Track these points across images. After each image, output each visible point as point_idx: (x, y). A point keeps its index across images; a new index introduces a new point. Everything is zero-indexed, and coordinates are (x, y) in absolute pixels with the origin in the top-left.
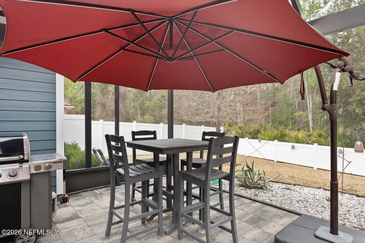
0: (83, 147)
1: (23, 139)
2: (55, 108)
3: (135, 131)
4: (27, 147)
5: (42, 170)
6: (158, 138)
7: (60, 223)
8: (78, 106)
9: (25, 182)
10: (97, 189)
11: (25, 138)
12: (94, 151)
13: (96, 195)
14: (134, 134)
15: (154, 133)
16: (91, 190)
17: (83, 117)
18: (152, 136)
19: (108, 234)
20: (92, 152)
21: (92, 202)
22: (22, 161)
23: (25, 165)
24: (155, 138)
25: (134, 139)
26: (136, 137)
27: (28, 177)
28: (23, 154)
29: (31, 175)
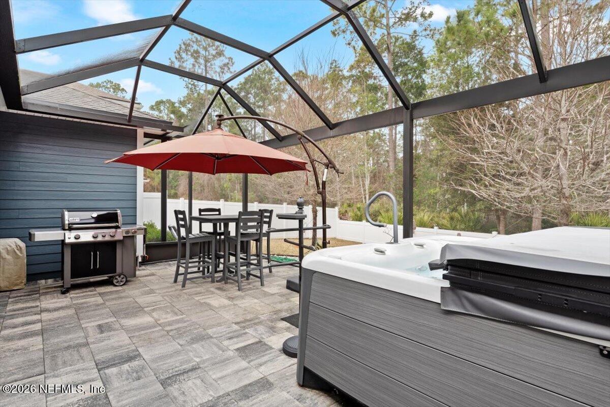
0: (159, 227)
1: (117, 213)
2: (136, 189)
3: (202, 208)
4: (120, 218)
5: (130, 235)
6: (222, 214)
7: (141, 277)
8: (154, 179)
9: (119, 241)
10: (171, 261)
11: (119, 212)
12: (170, 228)
13: (170, 265)
14: (201, 211)
15: (219, 210)
16: (166, 262)
17: (159, 195)
18: (217, 213)
19: (176, 281)
20: (168, 229)
21: (166, 268)
22: (117, 227)
23: (119, 230)
24: (220, 214)
25: (200, 215)
26: (202, 213)
27: (122, 238)
28: (118, 223)
29: (124, 237)
